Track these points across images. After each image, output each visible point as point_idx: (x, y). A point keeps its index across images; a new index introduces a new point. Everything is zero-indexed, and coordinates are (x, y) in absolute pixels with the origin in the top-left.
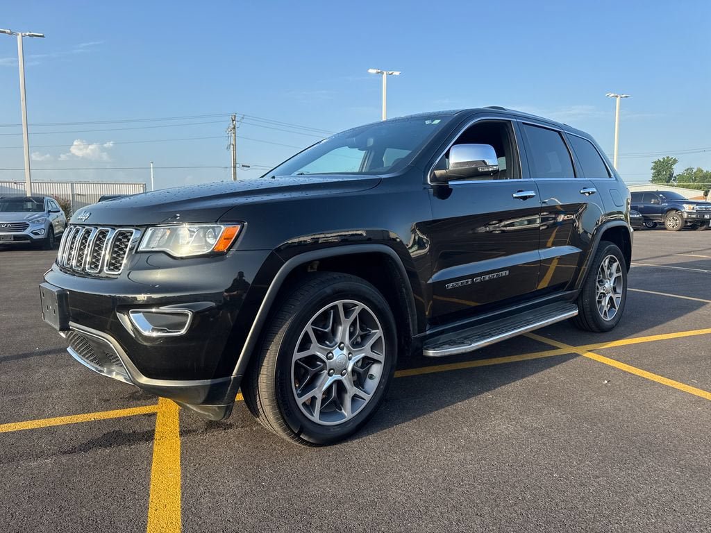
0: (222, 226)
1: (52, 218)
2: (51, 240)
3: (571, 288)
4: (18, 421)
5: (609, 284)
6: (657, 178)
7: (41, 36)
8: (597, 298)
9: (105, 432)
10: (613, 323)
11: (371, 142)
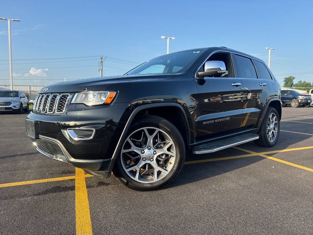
0: (108, 92)
1: (22, 100)
2: (21, 110)
3: (256, 127)
4: (13, 182)
5: (272, 126)
6: (286, 85)
7: (18, 21)
8: (267, 131)
9: (53, 187)
10: (274, 143)
11: (169, 61)
